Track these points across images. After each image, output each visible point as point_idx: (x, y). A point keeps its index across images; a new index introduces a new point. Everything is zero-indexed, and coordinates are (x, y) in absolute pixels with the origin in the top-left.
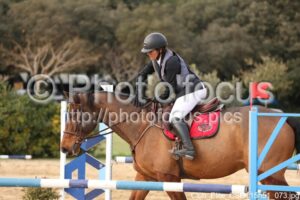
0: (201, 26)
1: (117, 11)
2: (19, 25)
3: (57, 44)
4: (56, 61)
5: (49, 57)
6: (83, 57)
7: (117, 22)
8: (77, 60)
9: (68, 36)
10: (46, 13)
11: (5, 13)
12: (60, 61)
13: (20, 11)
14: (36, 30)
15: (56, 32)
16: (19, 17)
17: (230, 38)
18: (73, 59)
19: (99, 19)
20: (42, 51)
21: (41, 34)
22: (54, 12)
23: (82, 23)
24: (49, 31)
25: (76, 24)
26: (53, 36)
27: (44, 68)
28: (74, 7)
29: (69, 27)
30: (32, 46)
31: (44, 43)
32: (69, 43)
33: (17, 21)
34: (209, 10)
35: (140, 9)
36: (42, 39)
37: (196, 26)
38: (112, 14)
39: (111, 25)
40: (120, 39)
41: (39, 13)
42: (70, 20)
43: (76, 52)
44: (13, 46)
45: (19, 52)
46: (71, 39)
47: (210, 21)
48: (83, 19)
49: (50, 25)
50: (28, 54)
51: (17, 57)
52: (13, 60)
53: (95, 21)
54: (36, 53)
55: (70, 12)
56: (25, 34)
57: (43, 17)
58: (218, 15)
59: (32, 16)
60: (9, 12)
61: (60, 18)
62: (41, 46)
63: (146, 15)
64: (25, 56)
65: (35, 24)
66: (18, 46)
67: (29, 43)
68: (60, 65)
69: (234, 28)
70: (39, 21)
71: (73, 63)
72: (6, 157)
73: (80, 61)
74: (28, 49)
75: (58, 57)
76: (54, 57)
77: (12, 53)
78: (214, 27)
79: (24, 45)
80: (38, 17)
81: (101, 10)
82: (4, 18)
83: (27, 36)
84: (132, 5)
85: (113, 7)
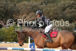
0: (64, 9)
1: (43, 5)
2: (19, 9)
3: (28, 14)
4: (27, 18)
5: (26, 17)
6: (34, 17)
7: (43, 8)
8: (33, 18)
10: (25, 6)
11: (15, 6)
12: (28, 18)
13: (19, 6)
14: (23, 10)
15: (27, 11)
16: (18, 7)
17: (72, 12)
19: (38, 8)
20: (24, 16)
21: (24, 11)
22: (27, 6)
23: (34, 8)
24: (26, 11)
25: (32, 9)
26: (27, 12)
28: (32, 4)
29: (31, 9)
30: (21, 14)
31: (25, 14)
32: (31, 14)
33: (18, 8)
34: (66, 5)
35: (49, 5)
36: (24, 13)
37: (63, 9)
38: (42, 6)
39: (41, 9)
40: (43, 13)
41: (23, 6)
42: (31, 8)
43: (33, 16)
44: (17, 14)
45: (18, 16)
46: (31, 13)
47: (67, 8)
48: (34, 7)
49: (26, 9)
50: (21, 16)
52: (17, 18)
53: (37, 8)
54: (23, 16)
55: (31, 6)
56: (20, 11)
57: (24, 7)
58: (69, 6)
59: (22, 7)
61: (29, 7)
62: (24, 14)
63: (50, 6)
64: (20, 17)
65: (22, 9)
66: (18, 14)
67: (21, 13)
68: (29, 19)
69: (73, 9)
70: (23, 8)
71: (32, 19)
72: (15, 42)
73: (34, 18)
74: (21, 15)
75: (28, 17)
76: (27, 17)
77: (17, 16)
78: (68, 9)
79: (20, 14)
80: (23, 7)
81: (39, 5)
82: (15, 7)
83: (20, 12)
84: (47, 4)
85: (42, 4)
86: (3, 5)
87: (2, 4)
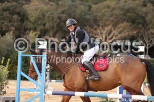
1: (147, 8)
2: (97, 16)
3: (115, 25)
4: (114, 34)
5: (111, 32)
6: (128, 32)
7: (146, 14)
8: (125, 33)
9: (121, 21)
10: (110, 10)
11: (89, 10)
12: (116, 34)
13: (97, 9)
14: (105, 18)
15: (114, 19)
16: (96, 12)
18: (123, 33)
19: (137, 12)
20: (107, 29)
21: (107, 20)
22: (114, 9)
23: (128, 14)
24: (111, 18)
25: (125, 15)
26: (113, 21)
27: (108, 38)
28: (124, 6)
29: (121, 16)
30: (102, 26)
31: (109, 25)
32: (121, 25)
33: (95, 14)
36: (107, 23)
38: (144, 9)
39: (143, 15)
40: (148, 22)
41: (106, 10)
42: (122, 13)
43: (125, 29)
44: (93, 26)
45: (96, 29)
46: (122, 23)
48: (129, 12)
49: (111, 16)
50: (101, 30)
51: (95, 32)
52: (93, 33)
53: (135, 13)
54: (104, 30)
55: (122, 9)
57: (108, 11)
59: (103, 11)
60: (92, 10)
61: (117, 12)
62: (107, 26)
64: (99, 31)
65: (104, 15)
66: (96, 27)
67: (101, 24)
68: (117, 36)
70: (106, 14)
71: (123, 35)
73: (127, 34)
74: (101, 28)
75: (115, 32)
76: (113, 32)
77: (92, 30)
79: (98, 26)
80: (106, 12)
81: (138, 7)
82: (89, 12)
83: (100, 21)
85: (145, 6)
86: (66, 8)
87: (65, 6)
